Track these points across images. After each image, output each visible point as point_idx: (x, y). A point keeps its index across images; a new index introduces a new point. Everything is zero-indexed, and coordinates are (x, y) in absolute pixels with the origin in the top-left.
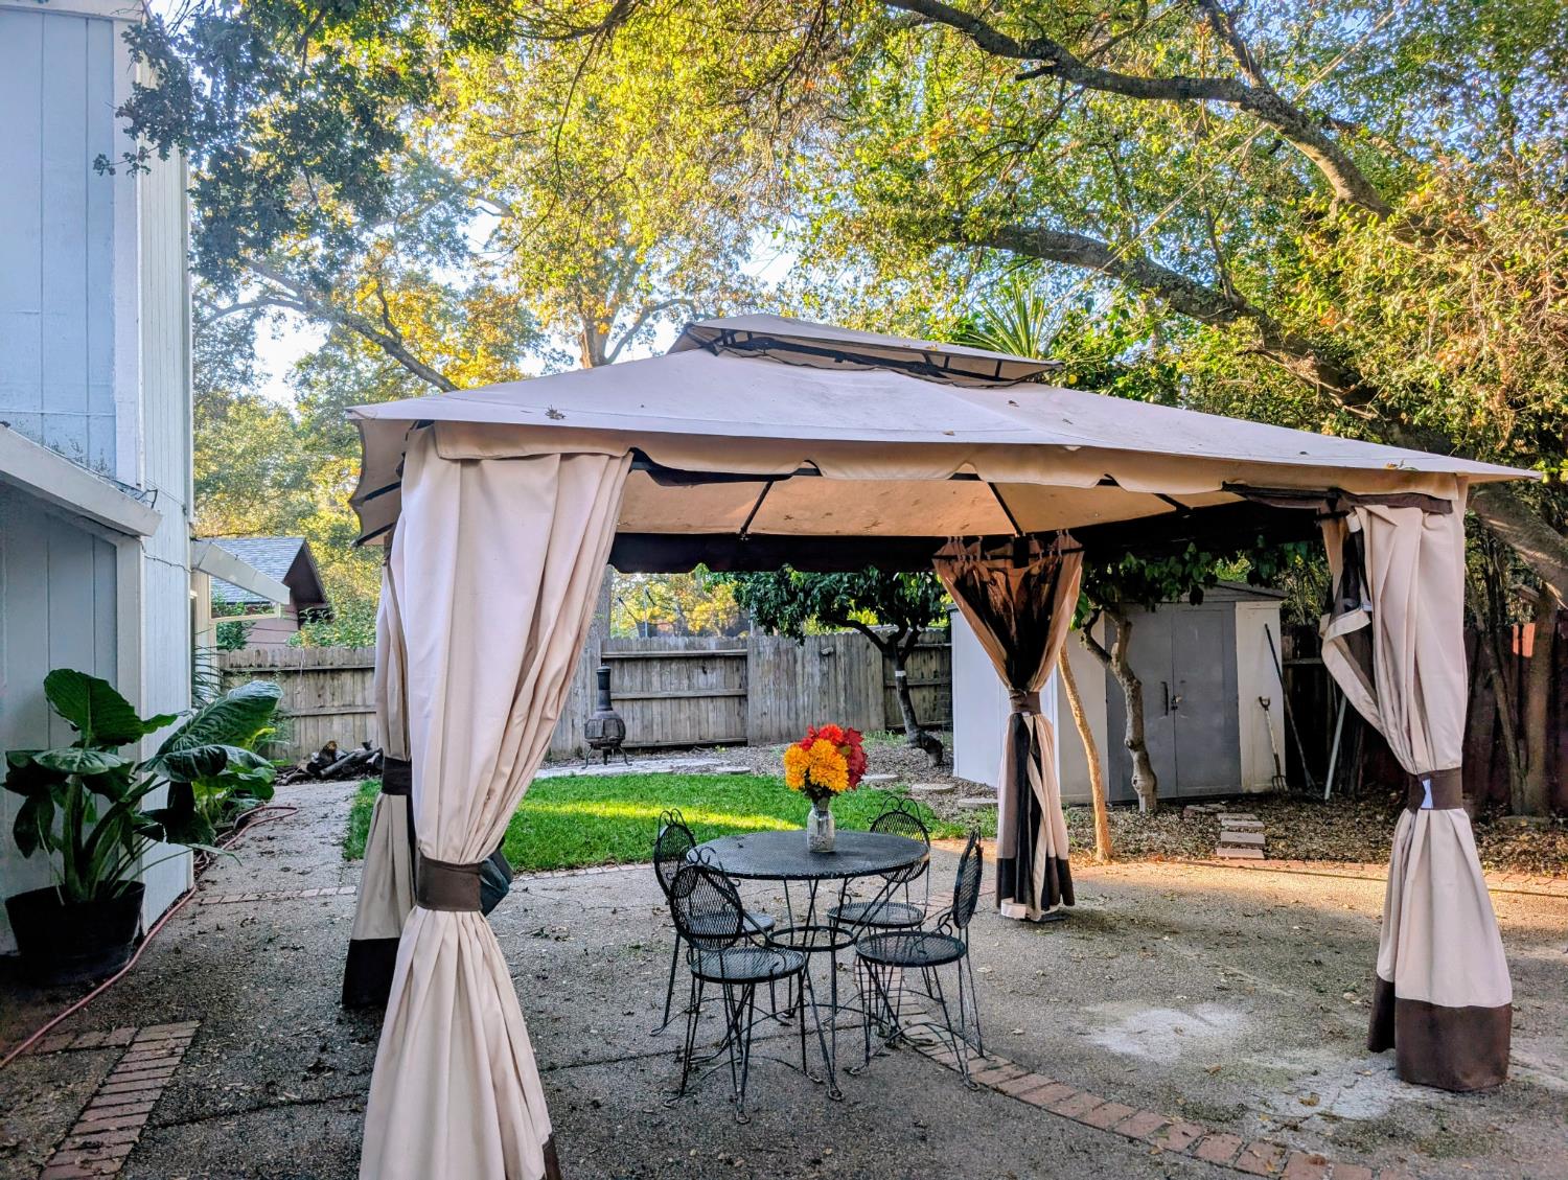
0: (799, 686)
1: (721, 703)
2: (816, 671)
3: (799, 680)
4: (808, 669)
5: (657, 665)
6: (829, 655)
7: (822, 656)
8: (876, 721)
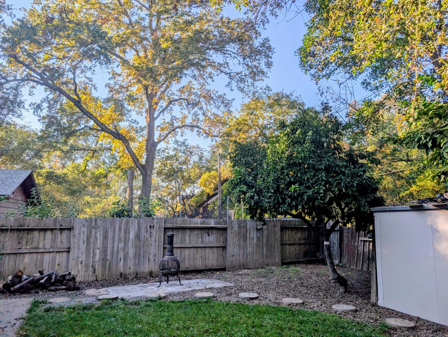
0: (248, 243)
1: (215, 250)
2: (255, 236)
3: (248, 240)
4: (252, 235)
5: (188, 232)
6: (260, 229)
7: (257, 229)
8: (278, 259)
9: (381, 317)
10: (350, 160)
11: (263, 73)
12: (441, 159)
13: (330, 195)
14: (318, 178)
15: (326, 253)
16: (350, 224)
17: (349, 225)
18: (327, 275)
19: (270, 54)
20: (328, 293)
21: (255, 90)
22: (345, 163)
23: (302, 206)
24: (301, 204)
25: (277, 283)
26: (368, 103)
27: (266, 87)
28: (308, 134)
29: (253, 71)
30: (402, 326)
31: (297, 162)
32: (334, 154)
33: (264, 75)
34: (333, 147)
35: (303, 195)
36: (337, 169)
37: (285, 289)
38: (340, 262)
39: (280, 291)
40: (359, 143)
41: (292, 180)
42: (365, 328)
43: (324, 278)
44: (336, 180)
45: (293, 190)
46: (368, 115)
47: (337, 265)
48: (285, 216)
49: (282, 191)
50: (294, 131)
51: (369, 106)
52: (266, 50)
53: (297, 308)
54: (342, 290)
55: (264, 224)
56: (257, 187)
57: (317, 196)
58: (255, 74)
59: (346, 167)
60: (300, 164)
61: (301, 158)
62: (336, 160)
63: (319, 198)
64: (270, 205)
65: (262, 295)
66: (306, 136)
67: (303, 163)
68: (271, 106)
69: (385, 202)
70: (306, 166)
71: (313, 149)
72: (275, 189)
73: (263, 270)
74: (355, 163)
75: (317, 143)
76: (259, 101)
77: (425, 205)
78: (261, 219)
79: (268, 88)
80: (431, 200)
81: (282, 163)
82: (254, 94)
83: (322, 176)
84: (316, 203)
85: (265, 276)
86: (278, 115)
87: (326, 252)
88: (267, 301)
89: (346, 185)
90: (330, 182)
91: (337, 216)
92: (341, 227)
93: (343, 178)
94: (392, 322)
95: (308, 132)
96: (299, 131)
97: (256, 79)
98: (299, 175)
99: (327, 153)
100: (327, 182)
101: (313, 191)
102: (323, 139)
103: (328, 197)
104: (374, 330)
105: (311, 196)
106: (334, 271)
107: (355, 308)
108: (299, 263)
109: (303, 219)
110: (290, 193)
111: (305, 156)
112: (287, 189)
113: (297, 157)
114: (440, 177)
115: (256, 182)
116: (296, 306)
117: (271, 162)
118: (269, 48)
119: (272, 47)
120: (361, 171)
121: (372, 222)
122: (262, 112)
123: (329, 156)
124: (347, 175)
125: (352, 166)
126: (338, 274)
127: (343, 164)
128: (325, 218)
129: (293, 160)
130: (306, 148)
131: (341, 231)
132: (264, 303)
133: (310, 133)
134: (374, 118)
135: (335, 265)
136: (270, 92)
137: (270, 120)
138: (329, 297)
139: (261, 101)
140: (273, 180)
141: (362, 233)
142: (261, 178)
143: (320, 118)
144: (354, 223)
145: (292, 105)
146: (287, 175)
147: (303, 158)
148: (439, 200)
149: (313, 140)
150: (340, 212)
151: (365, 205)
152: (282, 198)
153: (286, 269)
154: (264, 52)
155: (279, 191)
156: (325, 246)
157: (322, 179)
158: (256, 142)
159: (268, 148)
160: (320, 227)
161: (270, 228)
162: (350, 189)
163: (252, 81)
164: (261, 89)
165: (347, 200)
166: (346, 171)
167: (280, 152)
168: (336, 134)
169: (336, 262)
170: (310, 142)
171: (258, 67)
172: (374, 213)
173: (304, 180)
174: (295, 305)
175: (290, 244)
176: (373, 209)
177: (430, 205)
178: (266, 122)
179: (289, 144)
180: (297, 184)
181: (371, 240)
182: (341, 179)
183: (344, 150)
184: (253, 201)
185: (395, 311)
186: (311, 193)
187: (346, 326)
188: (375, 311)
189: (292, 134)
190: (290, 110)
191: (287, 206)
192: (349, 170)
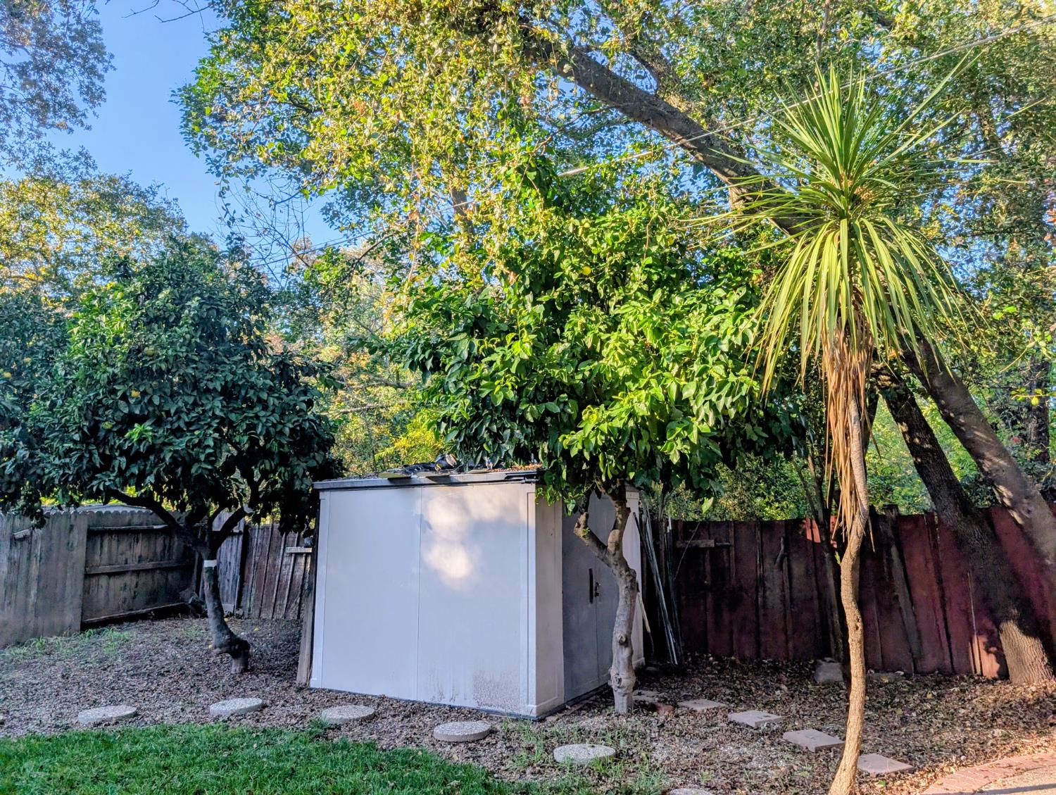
2: (5, 559)
6: (23, 539)
7: (14, 541)
8: (71, 617)
9: (312, 710)
10: (281, 374)
11: (72, 110)
12: (444, 393)
13: (228, 451)
14: (204, 411)
15: (206, 588)
16: (268, 517)
17: (267, 521)
18: (202, 640)
19: (100, 67)
20: (201, 680)
21: (44, 152)
22: (269, 382)
23: (158, 477)
24: (155, 471)
25: (63, 676)
26: (331, 256)
27: (80, 153)
28: (189, 303)
29: (39, 96)
30: (352, 717)
31: (154, 368)
32: (247, 357)
33: (74, 116)
34: (245, 342)
35: (161, 450)
36: (251, 393)
37: (88, 690)
38: (239, 606)
39: (72, 695)
40: (304, 338)
41: (137, 412)
42: (278, 739)
43: (196, 647)
44: (246, 418)
45: (135, 438)
46: (328, 282)
47: (231, 615)
48: (105, 503)
49: (105, 437)
50: (151, 291)
51: (334, 263)
52: (88, 53)
53: (119, 728)
54: (236, 667)
55: (41, 525)
56: (30, 423)
57: (198, 454)
58: (46, 106)
59: (271, 390)
60: (161, 373)
61: (166, 361)
62: (251, 373)
63: (202, 457)
64: (64, 474)
65: (17, 714)
66: (183, 308)
67: (169, 371)
68: (88, 207)
69: (347, 470)
70: (176, 380)
71: (198, 340)
72: (83, 433)
73: (24, 650)
74: (291, 382)
75: (208, 328)
76: (54, 187)
77: (413, 476)
78: (32, 511)
79: (84, 157)
80: (427, 467)
81: (113, 366)
82: (39, 162)
83: (212, 408)
84: (193, 471)
85: (28, 665)
86: (111, 237)
87: (206, 584)
88: (31, 727)
89: (267, 430)
90: (231, 422)
91: (241, 501)
92: (247, 527)
93: (262, 413)
94: (332, 715)
95: (189, 299)
96: (166, 292)
97: (50, 121)
98: (156, 401)
99: (232, 355)
100: (223, 422)
101: (190, 441)
102: (226, 321)
103: (225, 454)
104: (296, 738)
105: (183, 453)
106: (222, 626)
107: (260, 701)
108: (133, 619)
109: (157, 508)
110: (127, 445)
111: (176, 357)
112: (121, 433)
113: (154, 356)
114: (439, 425)
115: (26, 409)
116: (117, 723)
117: (79, 360)
118: (97, 49)
119: (108, 50)
120: (304, 401)
121: (315, 513)
122: (63, 217)
123: (235, 363)
124: (271, 408)
125: (285, 390)
126: (230, 633)
127: (264, 384)
128: (210, 506)
129: (145, 362)
130: (180, 337)
131: (247, 535)
132: (20, 733)
133: (194, 303)
134: (341, 289)
135: (226, 614)
136: (91, 171)
137: (83, 245)
138: (203, 689)
139: (60, 186)
140: (80, 409)
141: (293, 536)
142: (44, 399)
143: (221, 270)
144: (279, 516)
145: (152, 220)
146: (125, 397)
147: (171, 360)
148: (438, 467)
149: (201, 318)
150: (248, 491)
151: (304, 475)
152: (102, 456)
153: (93, 640)
154: (82, 57)
155: (97, 438)
156: (204, 571)
157: (214, 414)
158: (35, 299)
159: (75, 322)
160: (198, 527)
161: (55, 534)
162: (276, 440)
163: (35, 123)
164: (64, 155)
165: (267, 465)
166: (271, 400)
167: (110, 337)
168: (256, 313)
169: (229, 607)
170: (192, 324)
171: (57, 90)
172: (321, 493)
173: (168, 413)
174: (114, 722)
175: (110, 575)
176: (319, 485)
177: (421, 477)
178: (69, 247)
179: (137, 320)
180: (148, 423)
181: (310, 550)
182: (257, 417)
183: (270, 352)
184: (10, 463)
185: (341, 692)
186: (183, 445)
187: (237, 744)
188: (302, 700)
189: (147, 298)
190: (147, 231)
191: (116, 477)
192: (278, 398)
